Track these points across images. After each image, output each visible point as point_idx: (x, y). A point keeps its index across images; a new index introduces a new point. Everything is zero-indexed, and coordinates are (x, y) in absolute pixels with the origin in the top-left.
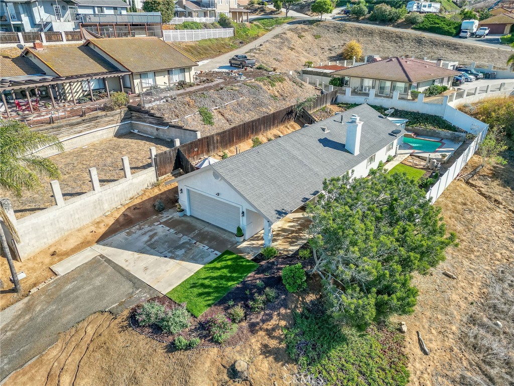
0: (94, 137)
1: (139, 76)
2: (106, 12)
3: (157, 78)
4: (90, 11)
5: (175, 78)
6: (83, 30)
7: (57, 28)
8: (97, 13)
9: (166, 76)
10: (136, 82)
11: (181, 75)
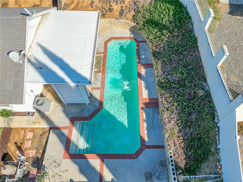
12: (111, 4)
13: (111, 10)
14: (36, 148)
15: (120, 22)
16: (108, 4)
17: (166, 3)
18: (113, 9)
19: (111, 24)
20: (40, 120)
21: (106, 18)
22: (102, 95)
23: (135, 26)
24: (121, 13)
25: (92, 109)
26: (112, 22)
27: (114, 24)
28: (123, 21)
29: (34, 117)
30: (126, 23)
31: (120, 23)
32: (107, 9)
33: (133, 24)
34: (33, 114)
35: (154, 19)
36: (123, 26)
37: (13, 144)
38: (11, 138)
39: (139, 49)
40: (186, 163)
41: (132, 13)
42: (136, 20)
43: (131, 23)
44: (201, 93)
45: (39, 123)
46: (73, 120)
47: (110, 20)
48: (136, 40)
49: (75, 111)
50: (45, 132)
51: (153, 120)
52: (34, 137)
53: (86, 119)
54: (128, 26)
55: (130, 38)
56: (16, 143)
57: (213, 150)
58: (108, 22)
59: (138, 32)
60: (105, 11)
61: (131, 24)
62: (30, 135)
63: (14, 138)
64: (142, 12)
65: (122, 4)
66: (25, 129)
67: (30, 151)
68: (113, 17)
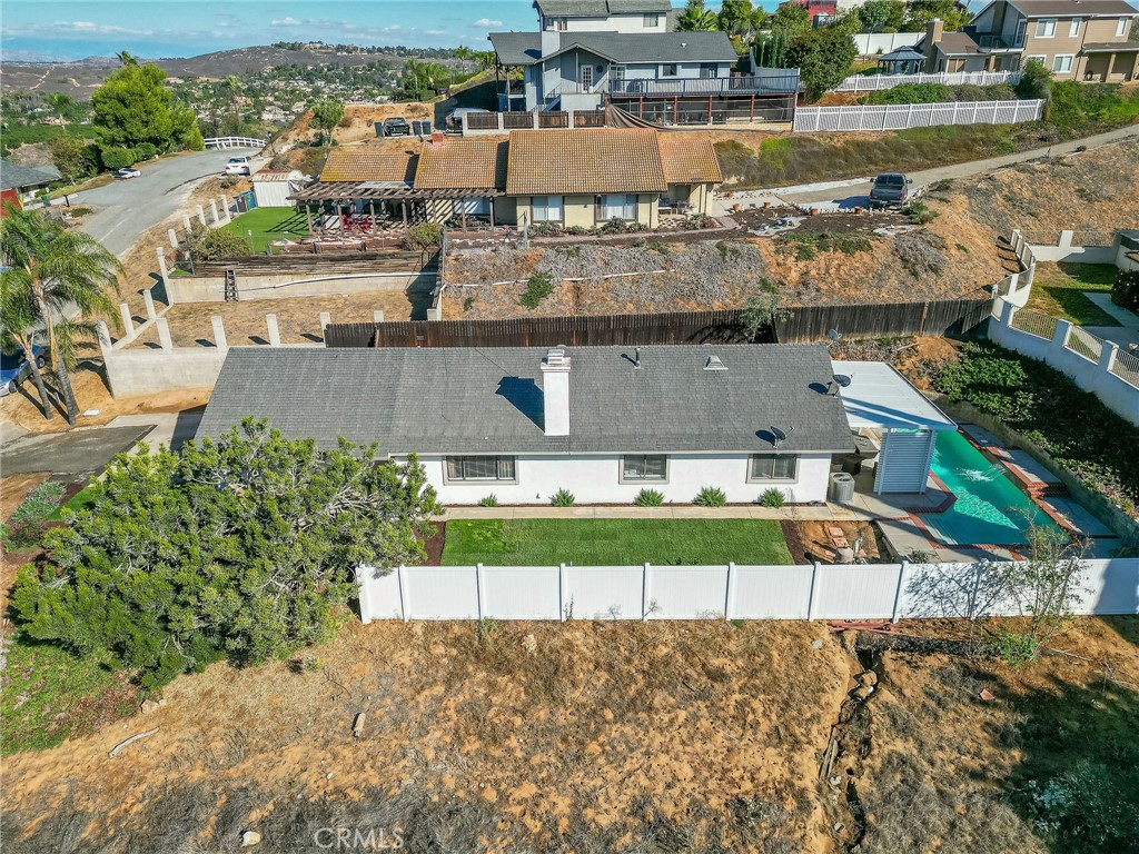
0: (370, 284)
1: (529, 201)
2: (682, 73)
3: (566, 207)
4: (650, 74)
5: (613, 211)
6: (611, 109)
7: (569, 105)
8: (661, 76)
9: (591, 207)
10: (521, 210)
11: (630, 208)
20: (845, 511)
22: (941, 484)
23: (941, 398)
29: (830, 508)
33: (936, 395)
34: (824, 505)
37: (811, 543)
38: (801, 534)
39: (966, 433)
41: (927, 378)
45: (847, 514)
46: (913, 512)
50: (866, 529)
52: (847, 535)
56: (815, 542)
62: (836, 531)
63: (808, 537)
66: (820, 523)
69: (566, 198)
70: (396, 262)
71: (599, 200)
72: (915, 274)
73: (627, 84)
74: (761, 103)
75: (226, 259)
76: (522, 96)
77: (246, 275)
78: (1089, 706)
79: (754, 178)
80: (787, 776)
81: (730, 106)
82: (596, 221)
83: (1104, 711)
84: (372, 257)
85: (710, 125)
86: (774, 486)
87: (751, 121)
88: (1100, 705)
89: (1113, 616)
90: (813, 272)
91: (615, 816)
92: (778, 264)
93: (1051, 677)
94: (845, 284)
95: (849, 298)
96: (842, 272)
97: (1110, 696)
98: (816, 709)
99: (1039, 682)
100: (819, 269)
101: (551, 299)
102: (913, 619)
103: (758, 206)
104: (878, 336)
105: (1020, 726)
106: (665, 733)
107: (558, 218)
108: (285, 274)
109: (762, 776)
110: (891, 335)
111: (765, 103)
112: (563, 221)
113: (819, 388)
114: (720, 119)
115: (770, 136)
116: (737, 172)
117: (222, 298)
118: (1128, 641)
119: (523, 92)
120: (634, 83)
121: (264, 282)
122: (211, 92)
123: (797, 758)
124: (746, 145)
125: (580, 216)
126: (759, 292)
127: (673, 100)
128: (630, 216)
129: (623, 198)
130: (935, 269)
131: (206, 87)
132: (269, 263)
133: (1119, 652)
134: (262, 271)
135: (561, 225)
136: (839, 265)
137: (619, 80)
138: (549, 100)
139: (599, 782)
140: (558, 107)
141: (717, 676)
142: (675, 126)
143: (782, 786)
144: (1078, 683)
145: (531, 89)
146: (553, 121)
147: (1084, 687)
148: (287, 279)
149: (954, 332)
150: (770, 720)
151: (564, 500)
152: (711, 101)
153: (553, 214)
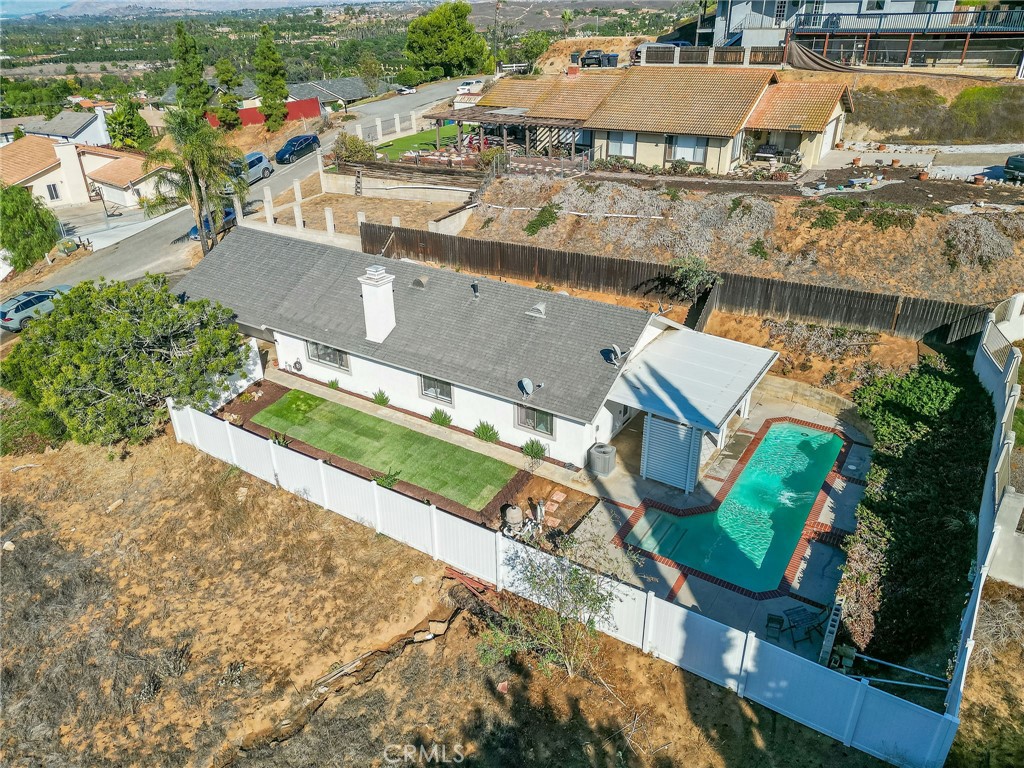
1: (606, 135)
2: (891, 6)
3: (639, 144)
5: (684, 153)
6: (795, 46)
7: (749, 41)
8: (864, 10)
9: (662, 146)
10: (599, 143)
11: (700, 151)
12: (811, 357)
13: (804, 367)
14: (563, 519)
15: (818, 393)
16: (804, 356)
17: (943, 381)
18: (811, 367)
19: (796, 393)
20: (586, 482)
21: (788, 378)
22: (724, 492)
23: (855, 409)
24: (829, 378)
25: (693, 502)
26: (800, 390)
27: (804, 395)
28: (829, 393)
29: (578, 474)
30: (834, 398)
31: (818, 397)
32: (796, 363)
33: (850, 404)
34: (578, 470)
35: (903, 402)
36: (824, 403)
37: (526, 498)
38: (526, 488)
39: (847, 453)
40: (872, 640)
41: (856, 383)
42: (860, 397)
43: (847, 401)
44: (954, 524)
45: (584, 485)
46: (649, 505)
47: (796, 385)
48: (846, 438)
49: (657, 493)
50: (588, 504)
51: (825, 567)
52: (565, 503)
53: (676, 512)
54: (837, 406)
55: (833, 430)
56: (530, 499)
57: (947, 633)
58: (790, 388)
59: (857, 425)
60: (790, 367)
61: (844, 403)
62: (559, 496)
63: (530, 492)
64: (879, 385)
65: (836, 364)
66: (554, 484)
67: (551, 518)
68: (807, 380)
69: (640, 136)
70: (468, 178)
71: (671, 140)
72: (953, 264)
73: (824, 19)
74: (977, 44)
75: (356, 162)
76: (709, 31)
77: (368, 176)
78: (579, 747)
79: (931, 131)
80: (292, 667)
81: (947, 46)
82: (665, 161)
83: (587, 758)
84: (451, 173)
85: (906, 67)
86: (538, 438)
87: (961, 64)
88: (590, 750)
89: (698, 678)
90: (823, 243)
91: (164, 634)
92: (789, 228)
93: (574, 703)
94: (853, 260)
95: (846, 279)
96: (858, 247)
97: (608, 747)
98: (367, 631)
99: (559, 701)
100: (832, 240)
101: (551, 229)
102: (514, 594)
103: (885, 163)
104: (837, 325)
105: (498, 725)
106: (256, 596)
107: (632, 155)
108: (394, 179)
109: (276, 658)
110: (852, 327)
111: (994, 43)
112: (634, 158)
113: (607, 354)
114: (919, 60)
115: (979, 83)
116: (911, 123)
117: (353, 193)
118: (689, 709)
119: (713, 26)
120: (834, 19)
121: (379, 183)
122: (647, 22)
123: (313, 658)
124: (941, 92)
125: (651, 155)
126: (746, 254)
127: (865, 37)
128: (700, 159)
129: (694, 141)
130: (985, 263)
131: (644, 18)
132: (382, 169)
133: (667, 714)
134: (378, 174)
135: (632, 161)
136: (859, 239)
137: (816, 14)
138: (733, 34)
139: (181, 607)
140: (738, 42)
141: (329, 570)
142: (863, 66)
143: (281, 672)
144: (591, 719)
145: (720, 23)
146: (730, 57)
147: (593, 726)
148: (395, 184)
149: (937, 337)
150: (328, 621)
151: (381, 400)
152: (912, 40)
153: (627, 149)
